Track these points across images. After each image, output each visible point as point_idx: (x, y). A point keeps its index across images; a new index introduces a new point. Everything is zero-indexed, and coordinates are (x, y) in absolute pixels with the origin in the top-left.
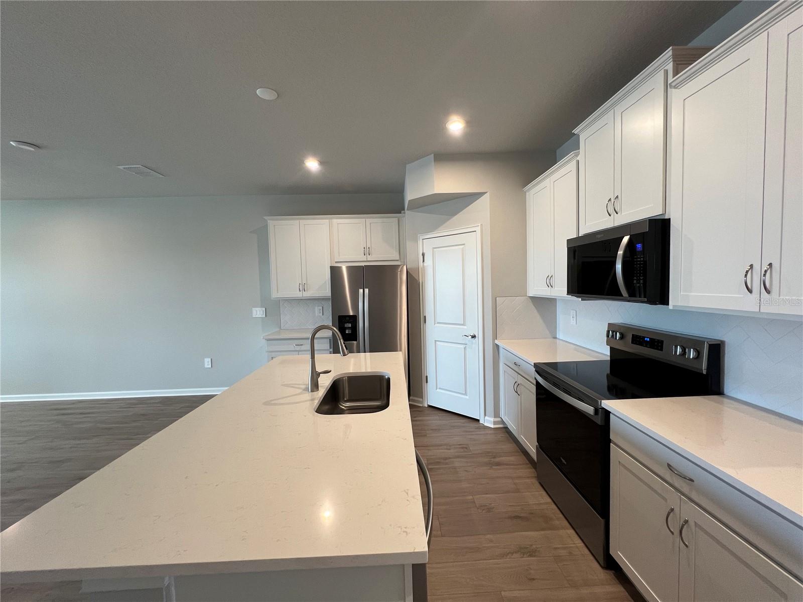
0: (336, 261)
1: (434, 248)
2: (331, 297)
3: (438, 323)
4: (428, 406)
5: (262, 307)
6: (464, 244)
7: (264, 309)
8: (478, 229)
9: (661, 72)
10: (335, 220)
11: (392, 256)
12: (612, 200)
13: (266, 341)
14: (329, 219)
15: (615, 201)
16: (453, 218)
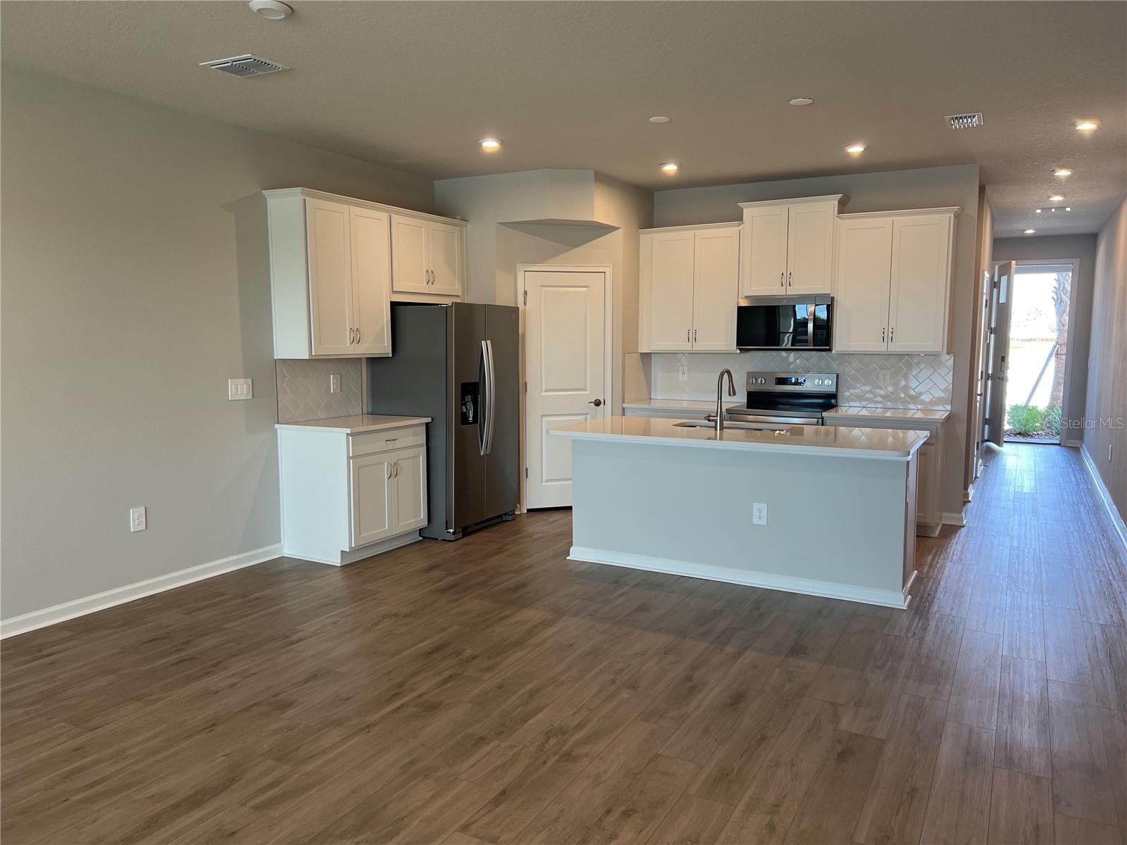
0: (394, 290)
1: (542, 286)
2: (391, 356)
3: (546, 391)
4: (529, 510)
5: (245, 377)
6: (587, 287)
7: (250, 381)
8: (608, 271)
9: (831, 203)
10: (394, 216)
11: (456, 289)
12: (785, 274)
13: (350, 438)
14: (387, 211)
15: (789, 276)
16: (572, 251)
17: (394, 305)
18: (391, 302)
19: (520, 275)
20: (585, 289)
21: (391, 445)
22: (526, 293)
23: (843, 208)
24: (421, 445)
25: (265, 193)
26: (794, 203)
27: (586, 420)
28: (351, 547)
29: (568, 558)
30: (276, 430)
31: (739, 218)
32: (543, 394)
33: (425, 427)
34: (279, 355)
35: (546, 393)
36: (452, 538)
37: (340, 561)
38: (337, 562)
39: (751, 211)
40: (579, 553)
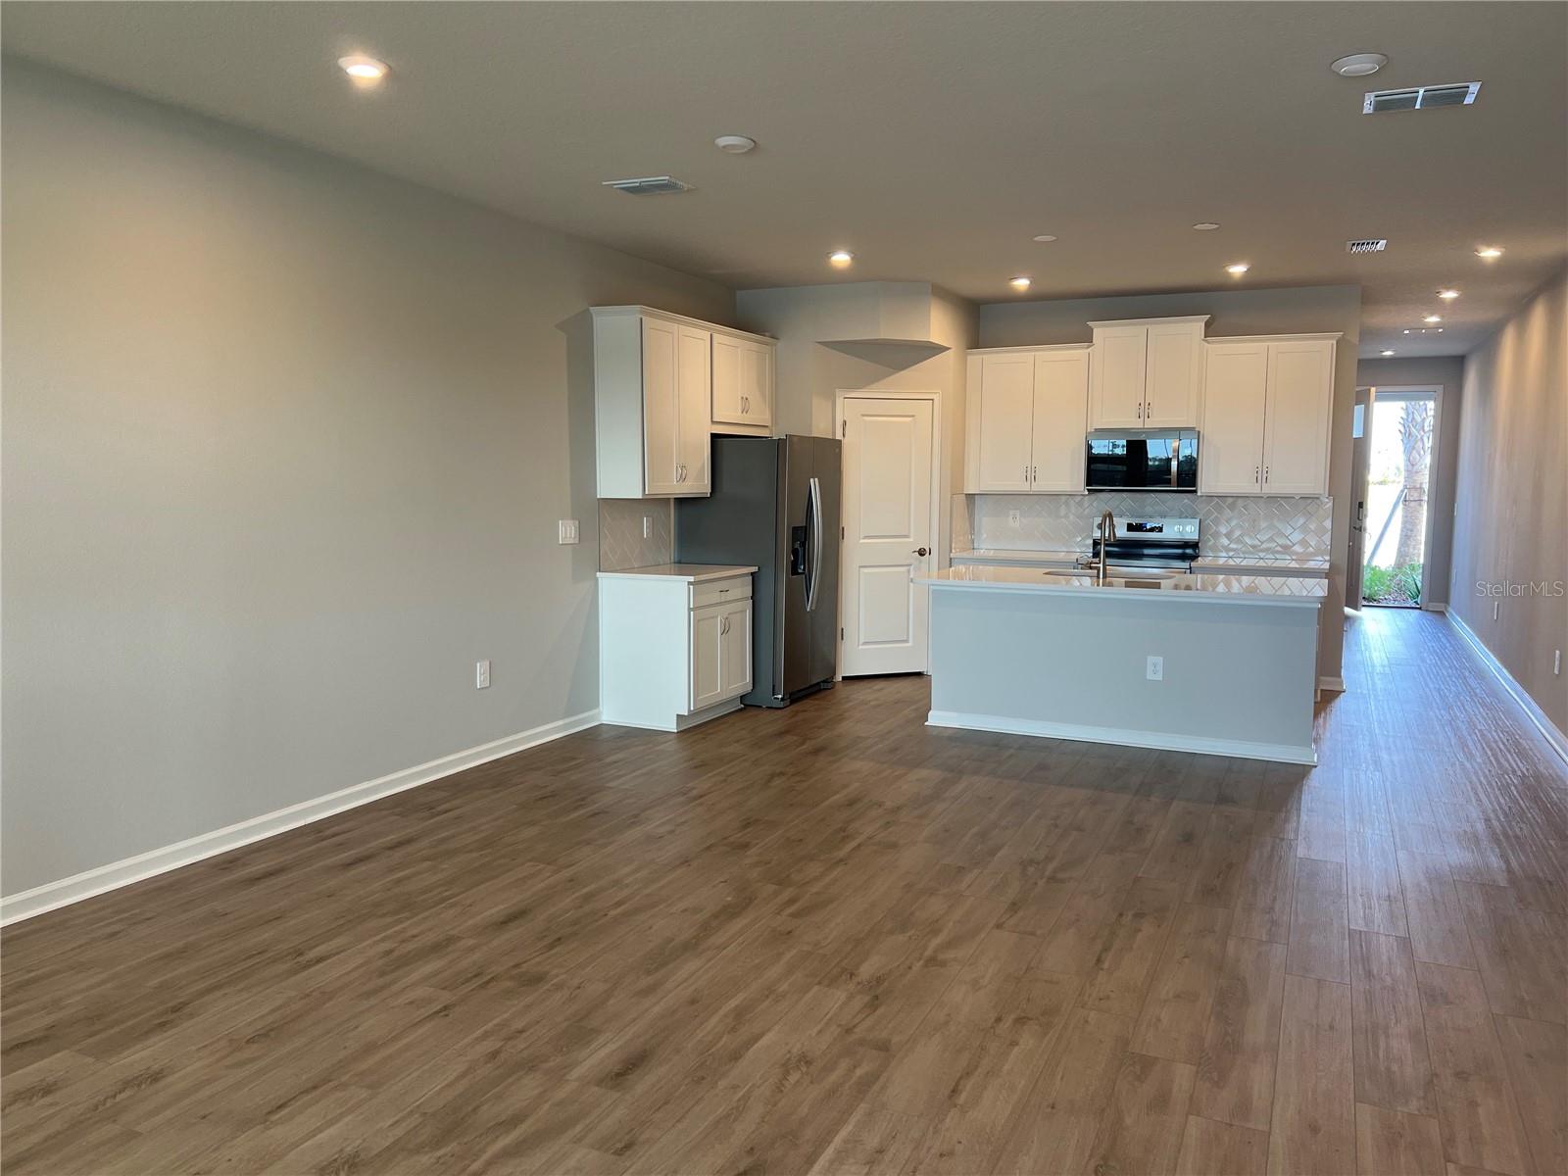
0: (715, 420)
1: (863, 415)
2: (709, 495)
3: (866, 537)
4: (844, 678)
5: (571, 518)
6: (914, 415)
7: (577, 522)
8: (937, 397)
9: (1196, 325)
10: (715, 335)
11: (765, 417)
12: (1142, 405)
13: (691, 587)
14: (708, 329)
15: (1147, 406)
16: (897, 375)
17: (714, 436)
18: (712, 434)
19: (839, 401)
20: (910, 419)
21: (724, 597)
22: (845, 422)
23: (1210, 331)
24: (746, 598)
25: (592, 309)
26: (1151, 324)
27: (909, 571)
28: (689, 710)
29: (926, 723)
30: (597, 579)
31: (1087, 338)
32: (862, 541)
33: (751, 578)
34: (603, 492)
35: (866, 541)
36: (782, 705)
37: (675, 726)
38: (672, 727)
39: (1101, 331)
40: (936, 718)
